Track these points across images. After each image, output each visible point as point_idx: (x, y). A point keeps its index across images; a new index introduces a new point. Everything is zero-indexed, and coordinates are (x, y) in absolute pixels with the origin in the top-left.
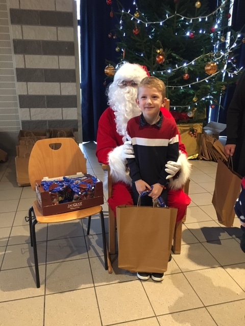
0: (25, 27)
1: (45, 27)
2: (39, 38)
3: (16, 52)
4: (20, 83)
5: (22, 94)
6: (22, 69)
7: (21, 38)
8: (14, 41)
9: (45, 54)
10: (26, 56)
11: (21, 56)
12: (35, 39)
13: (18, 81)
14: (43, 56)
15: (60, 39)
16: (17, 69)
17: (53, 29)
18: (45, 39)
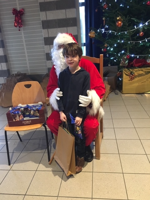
0: (48, 12)
1: (58, 11)
2: (56, 18)
3: (43, 28)
4: (46, 46)
5: (47, 52)
6: (47, 37)
7: (46, 19)
8: (42, 21)
9: (59, 27)
10: (49, 30)
11: (46, 30)
12: (53, 19)
13: (45, 45)
14: (59, 29)
15: (67, 17)
16: (44, 38)
17: (64, 11)
18: (59, 18)
